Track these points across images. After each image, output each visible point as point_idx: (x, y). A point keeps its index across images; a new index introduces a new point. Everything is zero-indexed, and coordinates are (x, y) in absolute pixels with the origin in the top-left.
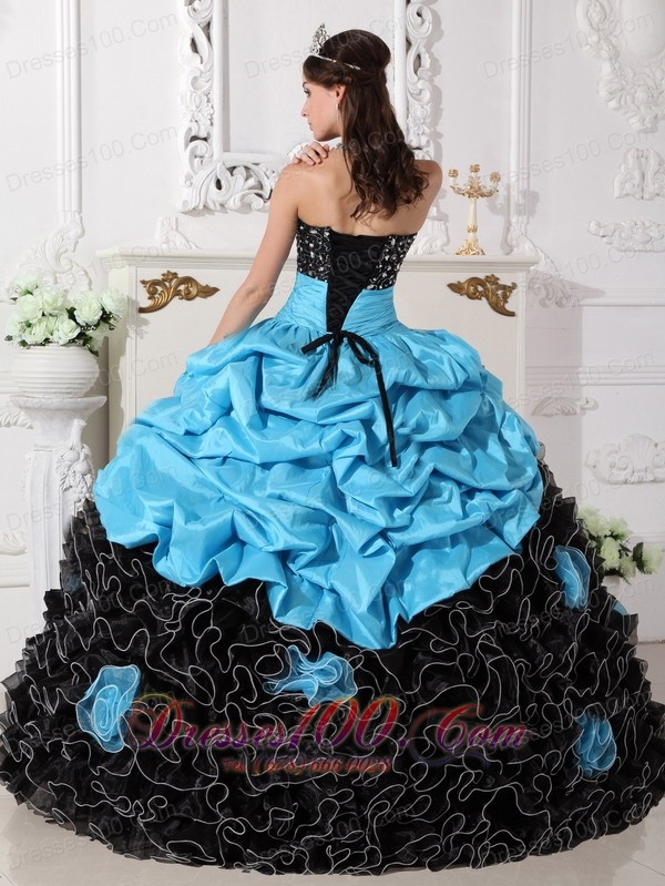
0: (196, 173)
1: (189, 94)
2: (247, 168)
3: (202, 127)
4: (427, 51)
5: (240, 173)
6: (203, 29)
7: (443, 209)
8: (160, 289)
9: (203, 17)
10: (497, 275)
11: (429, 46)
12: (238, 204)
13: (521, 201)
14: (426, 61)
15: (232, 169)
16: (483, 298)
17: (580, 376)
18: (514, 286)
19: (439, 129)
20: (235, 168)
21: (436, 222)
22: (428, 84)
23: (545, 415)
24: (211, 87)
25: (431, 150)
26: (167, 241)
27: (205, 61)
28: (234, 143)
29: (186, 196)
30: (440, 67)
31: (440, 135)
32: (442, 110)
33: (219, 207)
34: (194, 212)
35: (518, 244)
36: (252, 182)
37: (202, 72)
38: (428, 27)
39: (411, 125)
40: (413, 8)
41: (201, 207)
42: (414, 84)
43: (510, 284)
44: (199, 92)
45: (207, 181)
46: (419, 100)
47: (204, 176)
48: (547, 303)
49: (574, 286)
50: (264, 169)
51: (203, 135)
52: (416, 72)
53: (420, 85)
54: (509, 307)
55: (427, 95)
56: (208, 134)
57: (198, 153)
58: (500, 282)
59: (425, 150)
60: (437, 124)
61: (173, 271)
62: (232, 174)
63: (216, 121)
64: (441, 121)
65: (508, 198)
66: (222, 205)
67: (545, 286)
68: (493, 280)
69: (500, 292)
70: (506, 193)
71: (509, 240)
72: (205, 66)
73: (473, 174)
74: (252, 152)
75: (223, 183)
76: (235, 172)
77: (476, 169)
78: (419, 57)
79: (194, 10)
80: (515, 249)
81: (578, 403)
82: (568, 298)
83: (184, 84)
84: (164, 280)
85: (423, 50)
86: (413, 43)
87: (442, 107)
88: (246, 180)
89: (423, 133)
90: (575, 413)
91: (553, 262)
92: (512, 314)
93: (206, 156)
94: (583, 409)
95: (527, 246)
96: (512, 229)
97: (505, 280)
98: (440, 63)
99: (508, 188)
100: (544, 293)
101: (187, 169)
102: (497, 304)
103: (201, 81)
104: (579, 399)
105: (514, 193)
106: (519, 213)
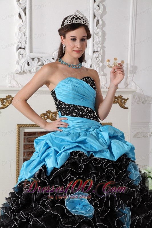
0: (20, 60)
1: (18, 33)
2: (38, 59)
3: (23, 45)
4: (101, 19)
5: (36, 60)
6: (23, 10)
7: (105, 72)
8: (5, 101)
9: (23, 6)
10: (122, 95)
11: (101, 17)
12: (35, 71)
13: (131, 69)
14: (100, 22)
15: (33, 59)
16: (117, 103)
17: (150, 125)
18: (128, 99)
19: (104, 45)
20: (34, 58)
21: (103, 77)
22: (101, 30)
23: (138, 137)
24: (26, 30)
25: (101, 52)
26: (11, 83)
27: (24, 22)
28: (34, 50)
29: (17, 68)
30: (105, 24)
31: (105, 47)
32: (106, 39)
33: (28, 72)
34: (20, 73)
35: (130, 84)
36: (40, 63)
37: (22, 25)
38: (101, 10)
39: (95, 44)
40: (96, 4)
41: (22, 72)
42: (96, 30)
43: (127, 99)
44: (21, 32)
45: (24, 63)
46: (97, 36)
47: (23, 61)
48: (139, 103)
49: (148, 97)
50: (44, 59)
51: (23, 47)
52: (97, 26)
53: (98, 30)
54: (126, 106)
55: (100, 34)
56: (25, 47)
57: (21, 53)
58: (123, 98)
59: (99, 52)
60: (104, 43)
61: (10, 95)
62: (33, 61)
63: (27, 42)
64: (105, 42)
65: (127, 68)
66: (30, 71)
67: (139, 98)
68: (121, 97)
69: (123, 101)
70: (126, 66)
71: (127, 82)
72: (23, 23)
73: (115, 61)
74: (40, 53)
75: (30, 63)
76: (34, 60)
77: (116, 59)
78: (98, 20)
79: (20, 3)
80: (129, 85)
81: (149, 134)
82: (146, 101)
83: (16, 30)
84: (7, 98)
85: (99, 18)
86: (96, 16)
87: (105, 38)
88: (38, 62)
89: (99, 47)
90: (148, 137)
91: (141, 89)
92: (127, 108)
93: (24, 54)
94: (150, 135)
95: (133, 84)
96: (128, 78)
97: (125, 97)
98: (105, 23)
99: (127, 64)
100: (138, 99)
101: (17, 59)
102: (122, 105)
103: (22, 28)
104: (149, 132)
105: (129, 67)
106: (131, 73)
